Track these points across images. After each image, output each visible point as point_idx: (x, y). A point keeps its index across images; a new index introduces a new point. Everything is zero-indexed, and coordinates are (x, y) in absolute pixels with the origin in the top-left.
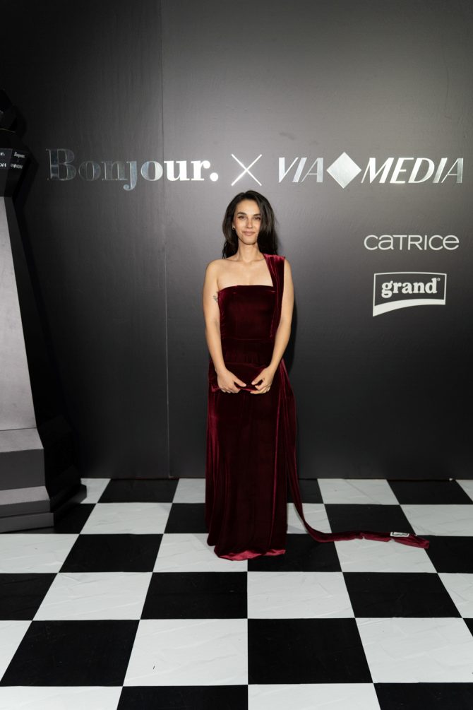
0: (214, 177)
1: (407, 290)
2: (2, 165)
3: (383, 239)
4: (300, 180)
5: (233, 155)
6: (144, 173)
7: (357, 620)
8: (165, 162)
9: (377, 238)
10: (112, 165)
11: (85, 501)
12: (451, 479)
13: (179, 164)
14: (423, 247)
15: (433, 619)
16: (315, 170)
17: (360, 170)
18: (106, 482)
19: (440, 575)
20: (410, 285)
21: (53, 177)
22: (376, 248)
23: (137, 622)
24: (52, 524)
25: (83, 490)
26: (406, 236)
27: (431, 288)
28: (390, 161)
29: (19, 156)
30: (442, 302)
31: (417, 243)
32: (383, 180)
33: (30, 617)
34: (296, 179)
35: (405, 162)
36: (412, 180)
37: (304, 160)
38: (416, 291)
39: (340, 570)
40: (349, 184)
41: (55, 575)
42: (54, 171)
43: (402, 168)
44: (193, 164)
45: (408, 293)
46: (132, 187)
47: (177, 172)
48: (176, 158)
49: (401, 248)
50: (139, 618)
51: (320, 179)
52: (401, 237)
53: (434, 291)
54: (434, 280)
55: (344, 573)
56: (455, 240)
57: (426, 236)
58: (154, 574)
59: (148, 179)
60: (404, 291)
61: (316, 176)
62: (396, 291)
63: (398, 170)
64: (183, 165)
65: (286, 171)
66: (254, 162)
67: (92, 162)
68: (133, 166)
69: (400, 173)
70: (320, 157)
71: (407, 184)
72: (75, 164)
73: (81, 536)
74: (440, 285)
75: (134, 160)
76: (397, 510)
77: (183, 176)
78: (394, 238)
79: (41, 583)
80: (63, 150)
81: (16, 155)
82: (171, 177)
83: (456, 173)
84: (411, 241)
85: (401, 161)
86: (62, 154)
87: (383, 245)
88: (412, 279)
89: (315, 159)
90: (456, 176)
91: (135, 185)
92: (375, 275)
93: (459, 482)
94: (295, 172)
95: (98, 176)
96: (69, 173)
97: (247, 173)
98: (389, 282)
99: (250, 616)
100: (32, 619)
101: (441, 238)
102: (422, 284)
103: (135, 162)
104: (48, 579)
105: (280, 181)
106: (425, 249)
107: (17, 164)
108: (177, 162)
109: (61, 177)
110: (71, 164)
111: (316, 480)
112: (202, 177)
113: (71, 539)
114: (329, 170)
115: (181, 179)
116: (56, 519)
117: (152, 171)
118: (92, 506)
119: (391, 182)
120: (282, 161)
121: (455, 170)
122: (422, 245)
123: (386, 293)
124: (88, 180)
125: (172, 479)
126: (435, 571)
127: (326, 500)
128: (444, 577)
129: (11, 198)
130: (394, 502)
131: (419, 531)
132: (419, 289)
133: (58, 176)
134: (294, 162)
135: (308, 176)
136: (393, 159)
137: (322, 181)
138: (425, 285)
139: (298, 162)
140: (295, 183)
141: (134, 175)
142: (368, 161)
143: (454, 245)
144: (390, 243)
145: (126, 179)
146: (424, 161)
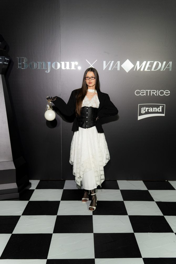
0: (79, 68)
1: (150, 110)
2: (0, 62)
3: (142, 91)
5: (86, 60)
6: (53, 67)
8: (61, 62)
9: (140, 91)
10: (41, 63)
11: (31, 189)
12: (166, 181)
13: (66, 63)
14: (157, 94)
15: (163, 233)
16: (117, 66)
17: (133, 66)
18: (38, 181)
20: (151, 108)
21: (19, 68)
22: (139, 95)
23: (52, 234)
24: (19, 197)
25: (30, 184)
26: (150, 90)
27: (159, 110)
29: (7, 59)
30: (163, 115)
31: (154, 93)
34: (110, 69)
36: (153, 70)
37: (113, 62)
38: (154, 111)
39: (127, 214)
40: (129, 71)
41: (20, 216)
42: (20, 66)
43: (149, 65)
44: (71, 63)
45: (151, 112)
46: (49, 71)
47: (65, 66)
49: (148, 95)
50: (52, 233)
51: (119, 69)
52: (149, 91)
53: (161, 111)
54: (161, 107)
55: (129, 216)
56: (168, 92)
57: (158, 91)
58: (57, 216)
59: (55, 69)
60: (149, 111)
61: (117, 68)
62: (146, 111)
63: (148, 66)
64: (68, 63)
65: (106, 66)
66: (94, 63)
67: (34, 62)
68: (49, 63)
69: (148, 67)
70: (119, 61)
71: (151, 71)
72: (28, 63)
73: (30, 202)
74: (163, 109)
75: (50, 62)
76: (147, 192)
77: (68, 68)
78: (146, 91)
79: (14, 220)
80: (23, 57)
81: (6, 59)
82: (63, 68)
83: (169, 67)
84: (152, 92)
85: (149, 62)
86: (23, 59)
87: (142, 94)
88: (153, 107)
89: (117, 62)
90: (169, 68)
91: (50, 71)
92: (139, 105)
93: (169, 181)
95: (36, 68)
96: (25, 66)
98: (144, 107)
99: (94, 232)
100: (12, 233)
101: (163, 91)
102: (156, 108)
104: (17, 218)
105: (104, 70)
107: (6, 62)
108: (66, 62)
110: (26, 63)
111: (116, 181)
112: (75, 68)
113: (26, 203)
114: (122, 66)
115: (67, 69)
116: (20, 195)
117: (56, 66)
118: (34, 190)
119: (145, 70)
120: (105, 62)
121: (169, 66)
122: (156, 94)
123: (143, 111)
124: (32, 69)
125: (63, 180)
126: (163, 215)
127: (121, 188)
128: (166, 217)
129: (4, 75)
130: (146, 189)
131: (155, 200)
132: (155, 110)
133: (21, 67)
134: (109, 63)
135: (114, 68)
136: (146, 62)
137: (119, 70)
138: (157, 109)
139: (111, 62)
140: (109, 70)
141: (49, 67)
142: (137, 62)
143: (168, 94)
144: (144, 93)
145: (46, 69)
146: (157, 63)
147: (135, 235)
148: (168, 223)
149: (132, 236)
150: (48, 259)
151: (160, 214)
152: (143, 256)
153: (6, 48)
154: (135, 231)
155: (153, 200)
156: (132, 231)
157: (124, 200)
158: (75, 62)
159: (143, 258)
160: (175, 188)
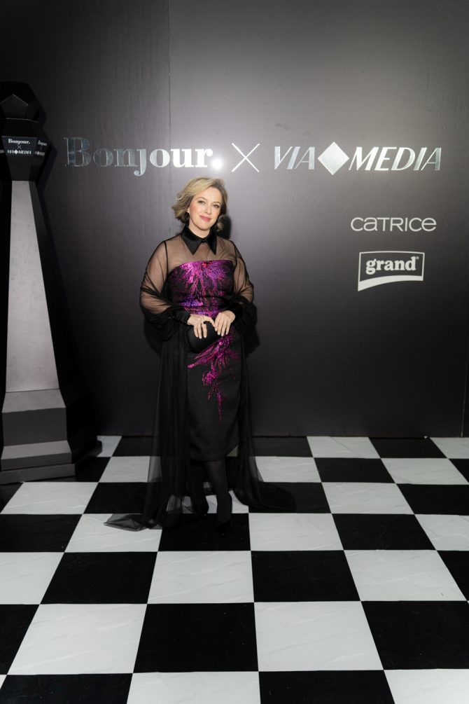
1: (389, 267)
2: (27, 152)
3: (368, 221)
4: (294, 167)
5: (233, 144)
6: (153, 161)
7: (346, 551)
8: (172, 150)
9: (362, 220)
10: (124, 152)
11: (101, 455)
12: (426, 437)
13: (184, 152)
14: (403, 228)
16: (307, 158)
17: (346, 158)
18: (117, 439)
19: (417, 516)
20: (391, 263)
21: (71, 164)
22: (362, 229)
23: (156, 553)
24: (74, 474)
25: (100, 443)
26: (388, 219)
27: (410, 265)
28: (375, 150)
29: (42, 144)
30: (420, 278)
31: (398, 225)
32: (368, 168)
33: (63, 550)
34: (290, 167)
35: (389, 151)
36: (395, 168)
37: (297, 149)
38: (397, 268)
39: (329, 511)
40: (338, 172)
41: (80, 516)
42: (71, 157)
43: (386, 157)
45: (390, 270)
46: (142, 172)
48: (181, 147)
49: (384, 230)
50: (157, 550)
51: (311, 166)
52: (384, 219)
53: (413, 268)
54: (414, 258)
55: (334, 515)
56: (433, 222)
57: (407, 219)
59: (156, 166)
60: (386, 268)
61: (308, 163)
62: (379, 268)
63: (382, 158)
64: (188, 152)
66: (252, 151)
67: (106, 150)
68: (142, 153)
69: (384, 162)
70: (312, 146)
71: (390, 171)
72: (91, 151)
73: (100, 484)
74: (418, 263)
75: (144, 148)
76: (378, 463)
77: (188, 163)
78: (378, 220)
79: (69, 523)
80: (79, 138)
81: (40, 143)
82: (177, 164)
83: (435, 161)
84: (394, 223)
85: (385, 150)
86: (78, 142)
87: (368, 227)
88: (394, 258)
89: (307, 148)
90: (435, 165)
91: (144, 171)
92: (360, 253)
93: (432, 439)
94: (289, 160)
95: (111, 163)
96: (85, 159)
97: (246, 160)
98: (373, 260)
99: (252, 549)
101: (420, 220)
102: (402, 262)
103: (145, 150)
104: (72, 521)
105: (276, 168)
106: (406, 230)
107: (40, 151)
108: (183, 150)
109: (77, 164)
111: (305, 437)
112: (205, 164)
113: (91, 487)
114: (320, 159)
115: (186, 166)
116: (78, 470)
117: (160, 158)
118: (107, 459)
119: (376, 169)
120: (278, 150)
121: (434, 159)
122: (403, 226)
123: (370, 270)
124: (101, 166)
126: (411, 513)
127: (316, 455)
128: (420, 518)
129: (34, 183)
130: (375, 455)
131: (397, 481)
132: (400, 267)
133: (74, 161)
134: (288, 151)
135: (301, 163)
136: (378, 148)
137: (313, 168)
138: (405, 263)
139: (292, 150)
140: (289, 170)
141: (144, 162)
143: (431, 227)
144: (374, 225)
145: (136, 166)
146: (405, 150)
147: (346, 555)
148: (423, 530)
150: (149, 603)
151: (407, 510)
152: (362, 599)
153: (39, 115)
154: (346, 546)
155: (391, 481)
156: (339, 547)
157: (323, 481)
158: (205, 149)
159: (362, 602)
160: (446, 455)
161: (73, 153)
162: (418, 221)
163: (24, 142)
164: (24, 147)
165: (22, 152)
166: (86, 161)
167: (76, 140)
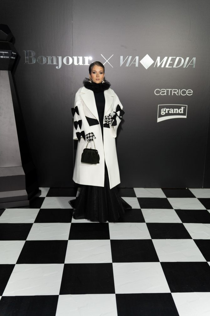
2: (7, 57)
3: (162, 91)
4: (129, 65)
5: (101, 55)
6: (65, 62)
7: (153, 240)
8: (73, 57)
9: (160, 90)
10: (51, 58)
11: (41, 196)
12: (186, 188)
13: (79, 58)
14: (178, 94)
15: (182, 239)
16: (135, 61)
17: (153, 62)
18: (48, 189)
20: (172, 110)
21: (27, 62)
22: (159, 94)
24: (29, 205)
25: (41, 190)
28: (166, 58)
30: (185, 117)
31: (176, 93)
32: (163, 66)
33: (25, 239)
34: (127, 65)
35: (172, 58)
36: (175, 66)
37: (130, 57)
38: (175, 112)
39: (144, 222)
40: (149, 68)
41: (32, 224)
42: (27, 60)
43: (171, 61)
44: (85, 58)
45: (172, 113)
46: (60, 67)
47: (78, 62)
49: (169, 95)
50: (68, 239)
51: (137, 65)
52: (170, 90)
53: (182, 112)
54: (182, 108)
55: (147, 223)
56: (191, 91)
57: (180, 90)
58: (72, 224)
59: (66, 64)
60: (170, 112)
61: (135, 64)
62: (167, 112)
64: (81, 58)
65: (123, 62)
66: (110, 58)
67: (43, 56)
68: (60, 58)
69: (170, 63)
70: (137, 56)
71: (173, 68)
72: (36, 57)
73: (41, 210)
75: (60, 56)
76: (166, 200)
77: (81, 63)
78: (166, 90)
79: (28, 227)
80: (31, 51)
81: (13, 53)
82: (76, 63)
86: (30, 53)
87: (162, 93)
88: (173, 107)
89: (135, 57)
90: (192, 65)
91: (61, 66)
92: (159, 105)
93: (190, 189)
94: (127, 62)
95: (45, 62)
97: (107, 62)
98: (164, 108)
99: (111, 239)
101: (186, 90)
102: (177, 109)
103: (61, 57)
104: (30, 225)
105: (121, 66)
106: (179, 95)
107: (13, 57)
108: (78, 57)
109: (30, 63)
110: (34, 57)
111: (133, 188)
113: (37, 210)
114: (141, 62)
116: (31, 203)
117: (68, 61)
118: (44, 198)
120: (122, 57)
121: (192, 63)
122: (178, 93)
123: (163, 113)
124: (41, 64)
127: (138, 196)
128: (185, 224)
129: (10, 71)
130: (164, 196)
131: (175, 208)
132: (176, 112)
135: (132, 64)
136: (167, 57)
138: (179, 110)
139: (128, 58)
140: (127, 67)
142: (157, 58)
143: (191, 93)
144: (165, 92)
145: (57, 64)
146: (179, 58)
149: (150, 242)
150: (65, 263)
151: (180, 221)
152: (161, 261)
153: (12, 40)
155: (172, 208)
156: (150, 238)
157: (142, 208)
159: (160, 263)
160: (196, 196)
161: (27, 58)
162: (185, 91)
163: (6, 52)
164: (5, 55)
165: (5, 57)
166: (34, 62)
167: (29, 52)
